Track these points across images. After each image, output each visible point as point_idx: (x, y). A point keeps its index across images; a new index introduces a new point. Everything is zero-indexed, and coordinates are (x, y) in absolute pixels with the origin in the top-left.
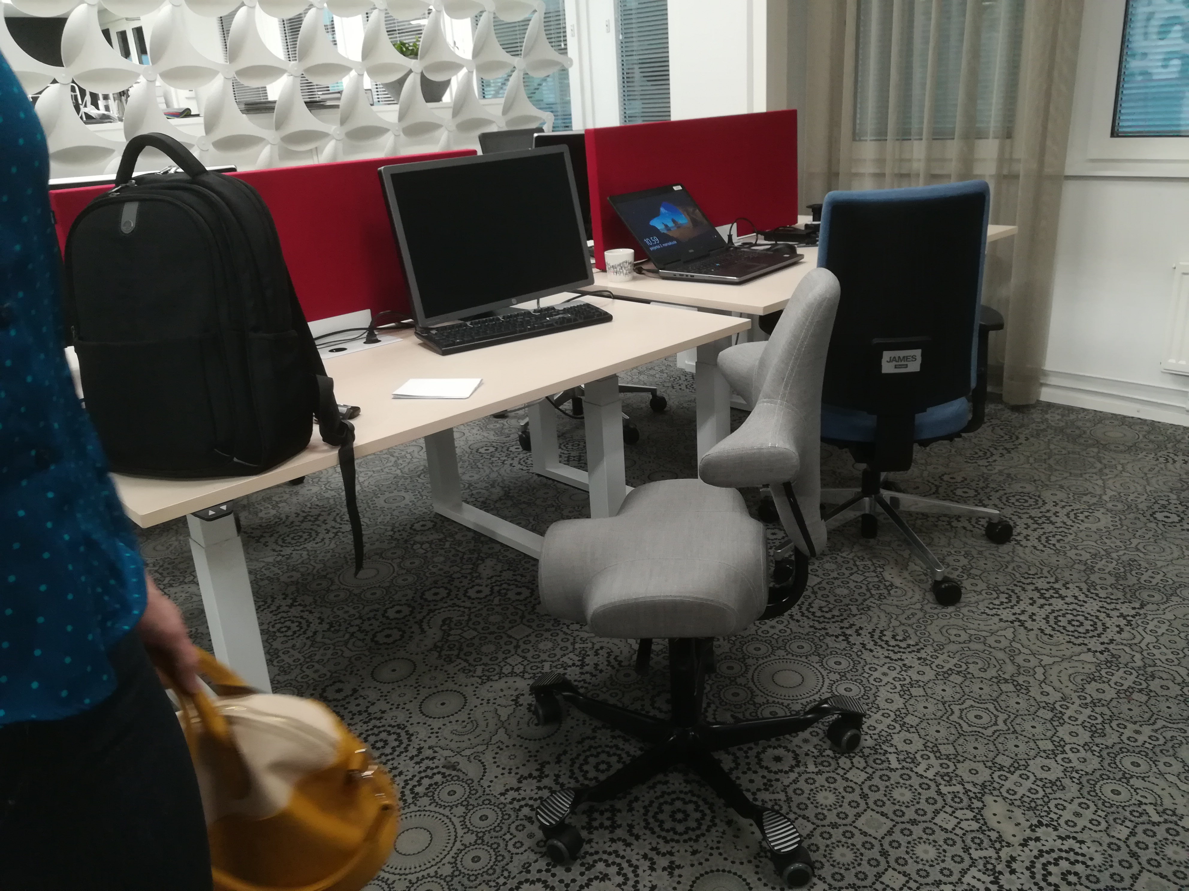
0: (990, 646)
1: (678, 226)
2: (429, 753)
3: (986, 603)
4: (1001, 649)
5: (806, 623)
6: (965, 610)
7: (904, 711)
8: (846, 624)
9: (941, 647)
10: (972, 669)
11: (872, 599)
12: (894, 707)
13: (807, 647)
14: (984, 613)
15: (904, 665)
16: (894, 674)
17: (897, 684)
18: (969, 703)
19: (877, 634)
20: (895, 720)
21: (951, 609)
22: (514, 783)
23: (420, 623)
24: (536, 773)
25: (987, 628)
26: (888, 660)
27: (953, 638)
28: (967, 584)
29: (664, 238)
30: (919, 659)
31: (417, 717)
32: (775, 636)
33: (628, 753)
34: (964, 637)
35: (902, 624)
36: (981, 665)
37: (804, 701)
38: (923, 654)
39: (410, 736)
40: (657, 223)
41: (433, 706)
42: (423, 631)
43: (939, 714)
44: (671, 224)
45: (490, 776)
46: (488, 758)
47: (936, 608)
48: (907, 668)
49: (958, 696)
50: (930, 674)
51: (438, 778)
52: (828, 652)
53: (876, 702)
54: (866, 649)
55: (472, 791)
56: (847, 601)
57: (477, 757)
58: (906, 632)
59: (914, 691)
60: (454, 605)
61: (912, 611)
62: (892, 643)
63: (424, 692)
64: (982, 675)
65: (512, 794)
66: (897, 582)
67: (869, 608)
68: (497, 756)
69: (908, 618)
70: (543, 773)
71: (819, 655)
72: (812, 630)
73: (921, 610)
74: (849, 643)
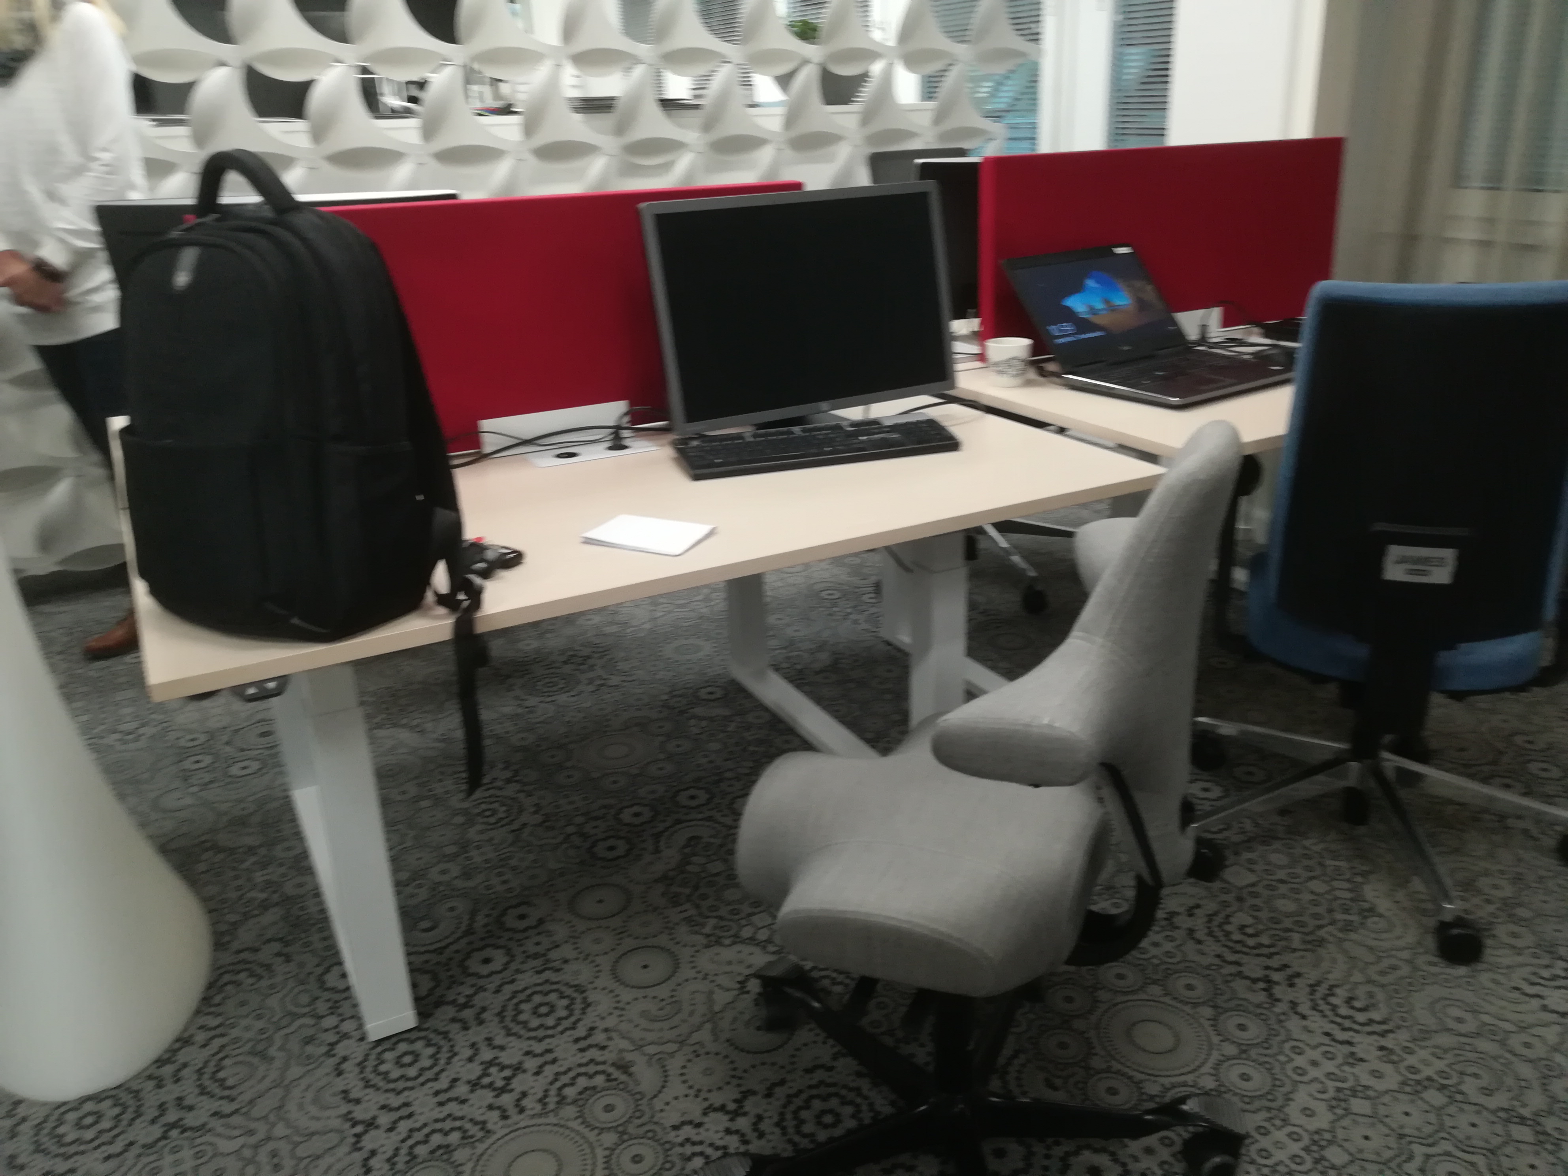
0: (1511, 1052)
1: (1112, 309)
2: (599, 1037)
3: (1525, 971)
4: (1530, 1061)
5: (1212, 947)
6: (1485, 978)
7: (1327, 1136)
8: (1275, 962)
9: (1426, 1034)
10: (1470, 1087)
11: (1330, 928)
12: (1313, 1124)
13: (1201, 989)
14: (1517, 989)
15: (1353, 1054)
16: (1329, 1066)
17: (1331, 1085)
18: (1446, 1146)
19: (1322, 990)
20: (1306, 1149)
21: (1462, 970)
22: (696, 1115)
23: (657, 836)
24: (732, 1106)
25: (1515, 1017)
26: (1326, 1040)
27: (1451, 1024)
28: (1502, 931)
29: (1083, 325)
30: (1382, 1048)
31: (605, 980)
32: (1155, 961)
33: (871, 1105)
34: (1470, 1026)
35: (1370, 981)
36: (1486, 1080)
37: (1166, 1081)
38: (1388, 1042)
39: (587, 1005)
40: (1077, 304)
41: (631, 969)
42: (657, 851)
43: (1388, 1154)
44: (1099, 305)
45: (668, 1095)
46: (675, 1065)
47: (1435, 964)
48: (1355, 1059)
49: (1427, 1130)
50: (1391, 1080)
51: (599, 1080)
52: (1232, 1004)
53: (1286, 1110)
54: (1296, 1013)
55: (638, 1112)
56: (1287, 923)
57: (660, 1062)
58: (1371, 995)
59: (1358, 1105)
60: (710, 819)
61: (1393, 961)
62: (1344, 1011)
63: (628, 943)
64: (1482, 1100)
65: (688, 1131)
66: (1383, 905)
67: (1321, 942)
68: (689, 1065)
69: (1383, 973)
70: (741, 1107)
71: (1215, 1007)
72: (1217, 961)
73: (1409, 962)
74: (1271, 995)
